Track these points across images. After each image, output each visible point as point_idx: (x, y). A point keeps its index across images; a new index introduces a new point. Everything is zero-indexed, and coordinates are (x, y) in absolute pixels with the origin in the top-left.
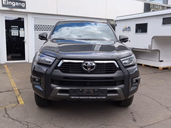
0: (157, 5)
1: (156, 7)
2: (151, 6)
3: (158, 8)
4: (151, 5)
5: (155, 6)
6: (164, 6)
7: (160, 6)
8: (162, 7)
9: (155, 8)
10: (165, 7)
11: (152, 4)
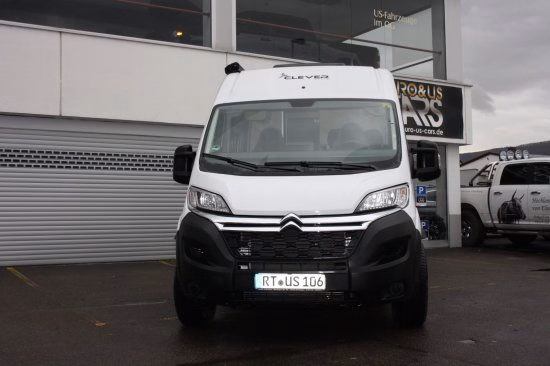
0: (408, 83)
1: (403, 89)
3: (412, 93)
6: (431, 86)
7: (417, 84)
8: (426, 89)
9: (401, 91)
10: (437, 86)
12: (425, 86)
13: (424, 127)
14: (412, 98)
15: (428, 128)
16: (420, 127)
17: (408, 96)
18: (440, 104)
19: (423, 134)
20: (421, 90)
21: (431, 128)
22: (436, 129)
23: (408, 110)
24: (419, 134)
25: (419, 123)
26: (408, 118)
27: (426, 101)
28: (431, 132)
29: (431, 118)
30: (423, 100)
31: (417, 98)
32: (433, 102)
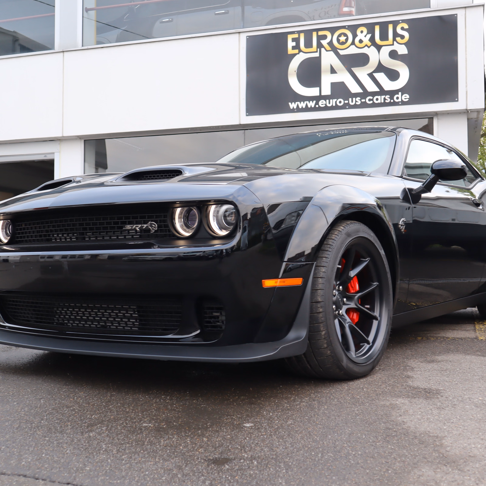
0: (333, 30)
1: (324, 42)
2: (291, 44)
3: (343, 43)
4: (290, 37)
5: (321, 38)
6: (388, 23)
7: (353, 29)
9: (320, 46)
10: (395, 24)
11: (299, 32)
12: (370, 28)
13: (365, 93)
14: (342, 53)
15: (374, 94)
16: (356, 95)
17: (334, 49)
18: (402, 50)
19: (364, 105)
20: (360, 36)
21: (382, 92)
22: (392, 93)
23: (333, 71)
24: (355, 106)
25: (355, 88)
26: (333, 85)
27: (371, 52)
28: (380, 99)
29: (381, 77)
30: (365, 51)
31: (353, 50)
32: (386, 51)
